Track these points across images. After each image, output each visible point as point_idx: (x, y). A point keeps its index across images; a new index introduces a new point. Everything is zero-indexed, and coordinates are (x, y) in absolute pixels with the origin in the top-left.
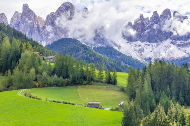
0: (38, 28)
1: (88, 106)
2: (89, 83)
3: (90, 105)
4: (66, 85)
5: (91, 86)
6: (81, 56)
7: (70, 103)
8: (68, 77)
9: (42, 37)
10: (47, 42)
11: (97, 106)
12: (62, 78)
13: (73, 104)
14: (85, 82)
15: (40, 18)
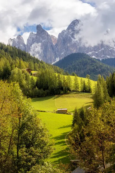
0: (51, 46)
1: (57, 113)
2: (66, 93)
3: (59, 112)
4: (46, 96)
5: (66, 95)
6: (88, 68)
7: (42, 111)
8: (47, 88)
9: (56, 54)
10: (60, 58)
11: (64, 112)
12: (42, 90)
13: (45, 112)
14: (62, 92)
15: (53, 36)
